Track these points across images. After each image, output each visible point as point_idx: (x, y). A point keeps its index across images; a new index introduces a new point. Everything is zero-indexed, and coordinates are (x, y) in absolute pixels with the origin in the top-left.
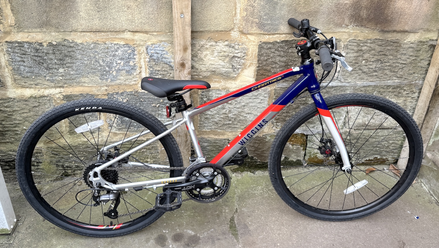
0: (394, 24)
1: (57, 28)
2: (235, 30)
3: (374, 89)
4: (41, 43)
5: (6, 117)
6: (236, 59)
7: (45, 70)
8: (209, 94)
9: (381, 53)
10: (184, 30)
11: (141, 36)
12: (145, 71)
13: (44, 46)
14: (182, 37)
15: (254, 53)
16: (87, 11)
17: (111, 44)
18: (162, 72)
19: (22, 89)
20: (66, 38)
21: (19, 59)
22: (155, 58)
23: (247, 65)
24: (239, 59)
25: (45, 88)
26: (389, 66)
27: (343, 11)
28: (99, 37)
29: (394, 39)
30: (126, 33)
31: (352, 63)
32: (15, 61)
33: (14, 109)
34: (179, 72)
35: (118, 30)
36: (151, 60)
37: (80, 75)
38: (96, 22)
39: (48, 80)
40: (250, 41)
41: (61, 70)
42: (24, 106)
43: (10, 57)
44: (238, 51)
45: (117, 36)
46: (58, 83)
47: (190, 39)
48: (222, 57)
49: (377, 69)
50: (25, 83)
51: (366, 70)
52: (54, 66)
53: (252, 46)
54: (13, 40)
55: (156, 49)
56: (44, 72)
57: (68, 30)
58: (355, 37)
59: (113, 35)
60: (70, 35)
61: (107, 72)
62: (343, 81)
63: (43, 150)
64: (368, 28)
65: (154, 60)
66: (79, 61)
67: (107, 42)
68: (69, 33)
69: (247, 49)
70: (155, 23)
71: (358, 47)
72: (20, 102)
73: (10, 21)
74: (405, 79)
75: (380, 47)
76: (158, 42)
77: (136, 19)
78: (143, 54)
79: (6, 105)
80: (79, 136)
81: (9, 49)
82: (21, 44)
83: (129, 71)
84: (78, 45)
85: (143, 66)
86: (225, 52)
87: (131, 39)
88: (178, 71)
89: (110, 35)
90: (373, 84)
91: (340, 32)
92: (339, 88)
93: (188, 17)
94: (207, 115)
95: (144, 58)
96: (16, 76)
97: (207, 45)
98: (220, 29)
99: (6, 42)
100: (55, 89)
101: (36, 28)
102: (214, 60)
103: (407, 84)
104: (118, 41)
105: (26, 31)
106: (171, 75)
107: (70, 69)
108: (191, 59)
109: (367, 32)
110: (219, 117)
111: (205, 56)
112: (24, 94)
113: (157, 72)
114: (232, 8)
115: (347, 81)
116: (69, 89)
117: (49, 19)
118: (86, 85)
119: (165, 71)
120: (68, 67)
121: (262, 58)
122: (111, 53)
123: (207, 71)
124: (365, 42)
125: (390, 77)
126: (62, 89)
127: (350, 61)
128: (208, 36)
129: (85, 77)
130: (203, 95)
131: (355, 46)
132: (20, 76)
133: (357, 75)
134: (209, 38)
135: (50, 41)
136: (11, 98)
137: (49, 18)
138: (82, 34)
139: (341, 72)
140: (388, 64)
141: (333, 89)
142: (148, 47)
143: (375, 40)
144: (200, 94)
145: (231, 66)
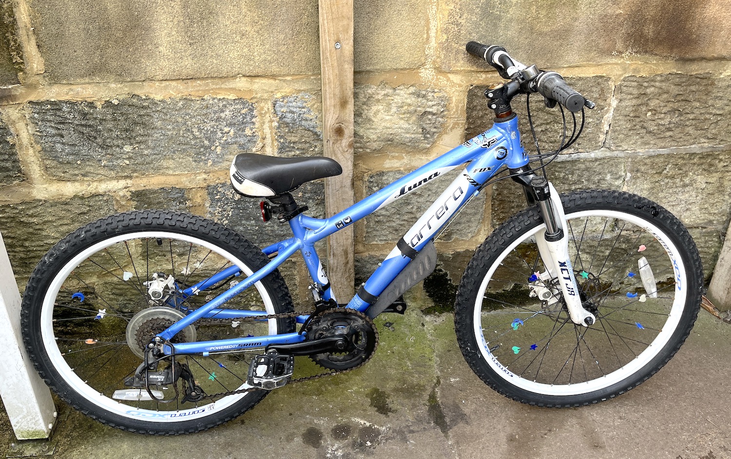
0: (703, 46)
1: (121, 75)
2: (428, 66)
3: (667, 160)
4: (92, 103)
5: (31, 233)
6: (430, 117)
7: (100, 150)
8: (381, 179)
9: (679, 98)
10: (341, 70)
11: (264, 83)
12: (270, 144)
13: (96, 108)
14: (338, 83)
15: (460, 105)
16: (172, 43)
17: (214, 99)
18: (300, 145)
19: (58, 184)
20: (136, 93)
21: (54, 132)
22: (288, 120)
23: (448, 126)
24: (434, 117)
25: (100, 181)
26: (692, 119)
27: (613, 28)
28: (192, 88)
29: (702, 72)
30: (238, 78)
31: (629, 117)
32: (46, 136)
33: (46, 219)
34: (333, 143)
35: (224, 75)
36: (282, 125)
37: (160, 156)
38: (186, 63)
39: (104, 166)
40: (453, 85)
41: (128, 148)
42: (63, 212)
43: (38, 129)
44: (433, 103)
45: (223, 86)
46: (123, 171)
47: (352, 85)
48: (404, 114)
49: (673, 125)
50: (64, 173)
51: (653, 128)
52: (114, 142)
53: (458, 94)
54: (42, 100)
55: (291, 104)
56: (97, 154)
57: (138, 78)
58: (634, 72)
59: (217, 84)
60: (142, 87)
61: (206, 148)
62: (614, 149)
63: (96, 287)
64: (656, 55)
65: (287, 125)
66: (158, 132)
67: (205, 97)
68: (141, 83)
69: (449, 99)
70: (289, 60)
71: (639, 89)
72: (56, 205)
73: (35, 66)
74: (722, 140)
75: (677, 88)
76: (294, 94)
77: (255, 54)
78: (268, 115)
79: (31, 212)
80: (158, 261)
81: (36, 115)
82: (56, 106)
83: (244, 144)
84: (156, 103)
85: (268, 136)
86: (409, 105)
87: (247, 89)
88: (331, 143)
89: (210, 84)
90: (665, 151)
91: (608, 64)
92: (608, 161)
93: (348, 47)
94: (379, 216)
95: (269, 122)
96: (48, 162)
97: (378, 94)
98: (402, 65)
99: (29, 103)
100: (116, 181)
101: (82, 76)
102: (391, 120)
103: (725, 150)
104: (225, 94)
105: (65, 82)
106: (316, 149)
107: (142, 147)
108: (353, 120)
109: (655, 62)
110: (400, 219)
111: (376, 114)
112: (62, 193)
113: (292, 145)
114: (422, 29)
115: (620, 148)
116: (141, 181)
117: (106, 61)
118: (171, 172)
119: (306, 142)
120: (139, 143)
121: (474, 113)
122: (213, 115)
123: (379, 139)
124: (652, 81)
125: (696, 138)
126: (129, 182)
127: (625, 114)
128: (381, 79)
129: (169, 159)
130: (372, 182)
131: (633, 87)
132: (55, 162)
133: (637, 137)
134: (382, 82)
135: (108, 99)
136: (40, 201)
137: (104, 59)
138: (163, 85)
139: (610, 132)
140: (691, 116)
141: (598, 163)
142: (276, 101)
143: (669, 76)
144: (366, 180)
145: (421, 130)
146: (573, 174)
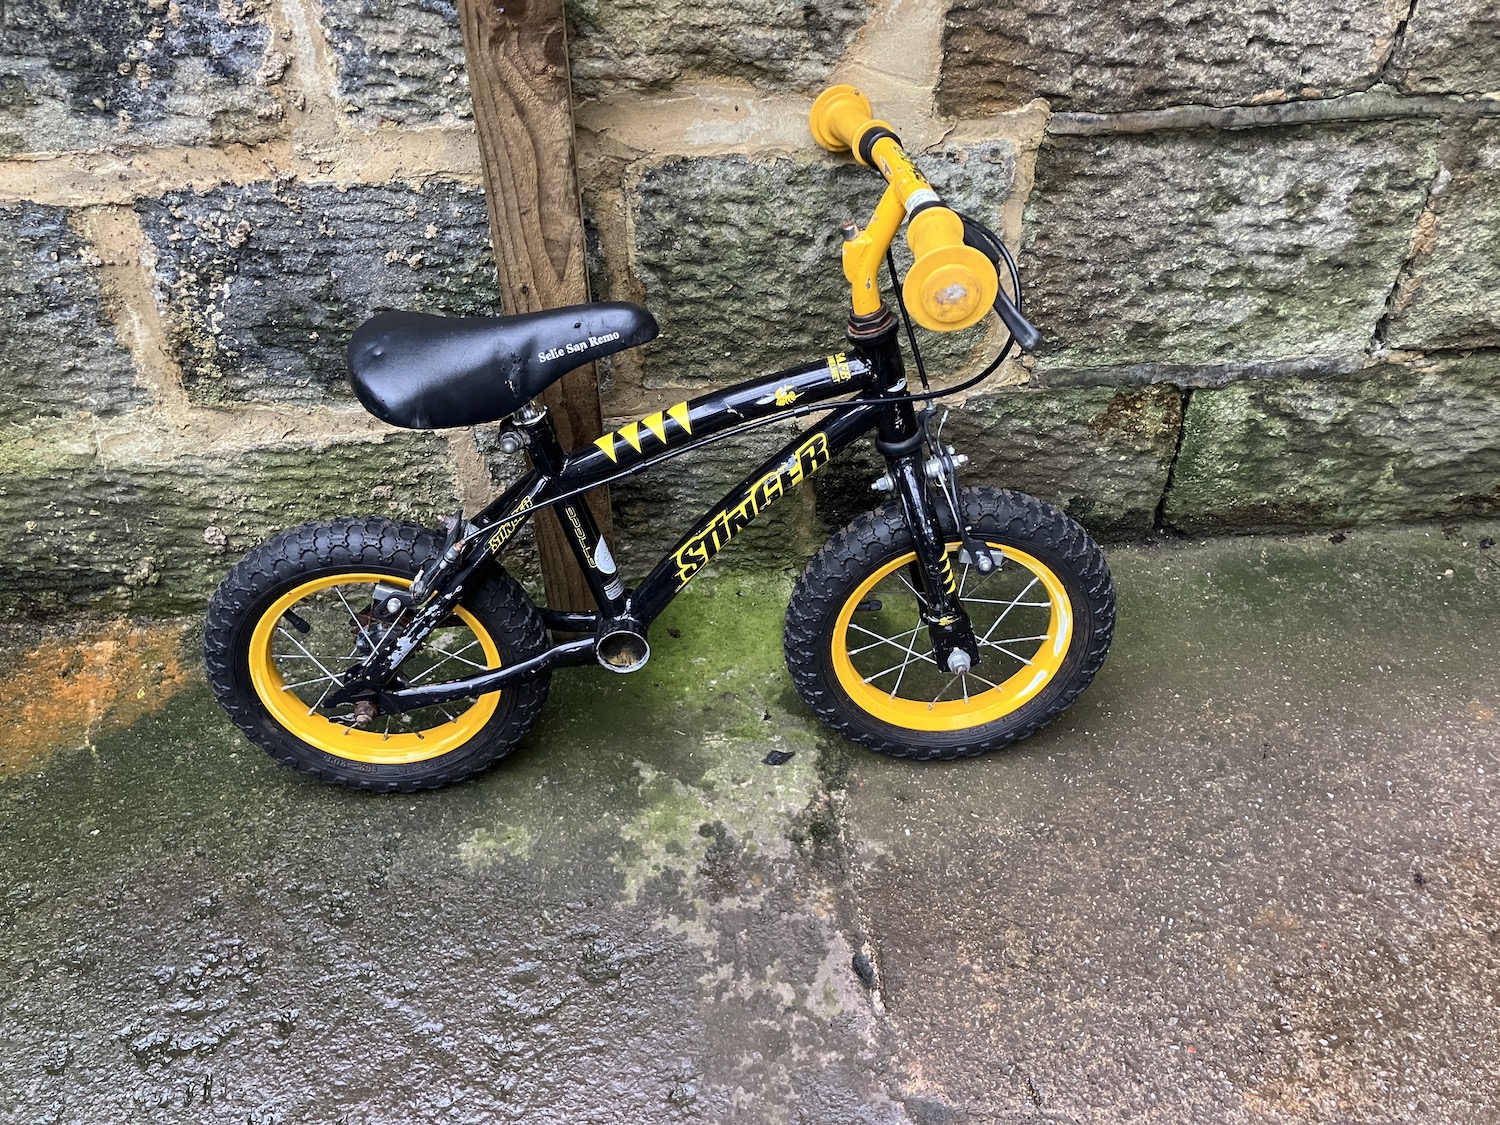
18: (409, 64)
34: (493, 41)
61: (100, 68)
85: (301, 29)
113: (383, 63)
119: (425, 54)
130: (655, 193)
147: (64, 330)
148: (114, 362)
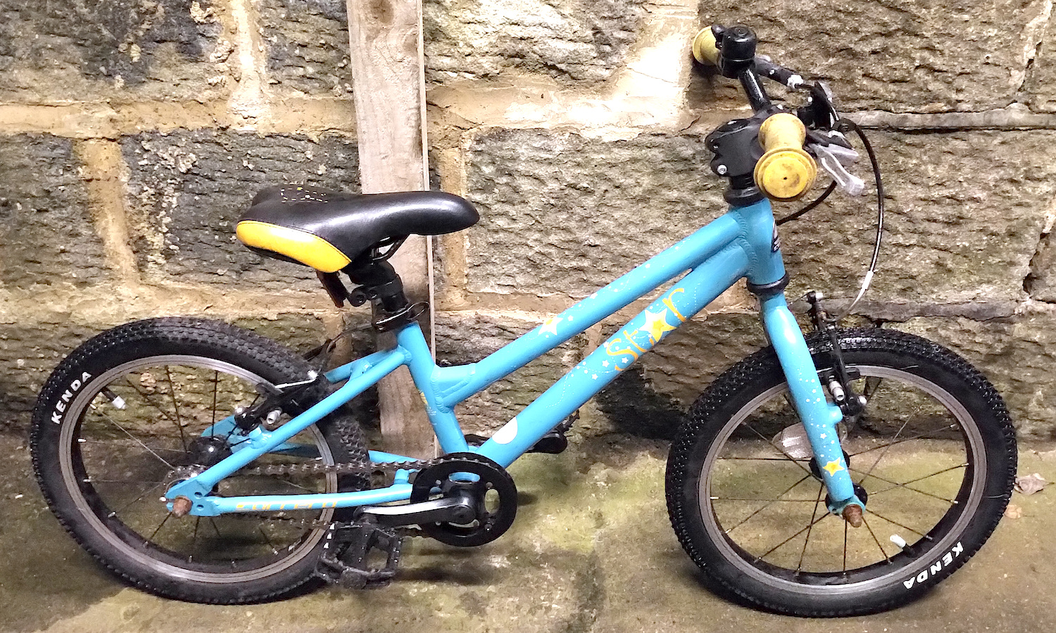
146: (937, 163)
147: (61, 223)
148: (92, 248)
